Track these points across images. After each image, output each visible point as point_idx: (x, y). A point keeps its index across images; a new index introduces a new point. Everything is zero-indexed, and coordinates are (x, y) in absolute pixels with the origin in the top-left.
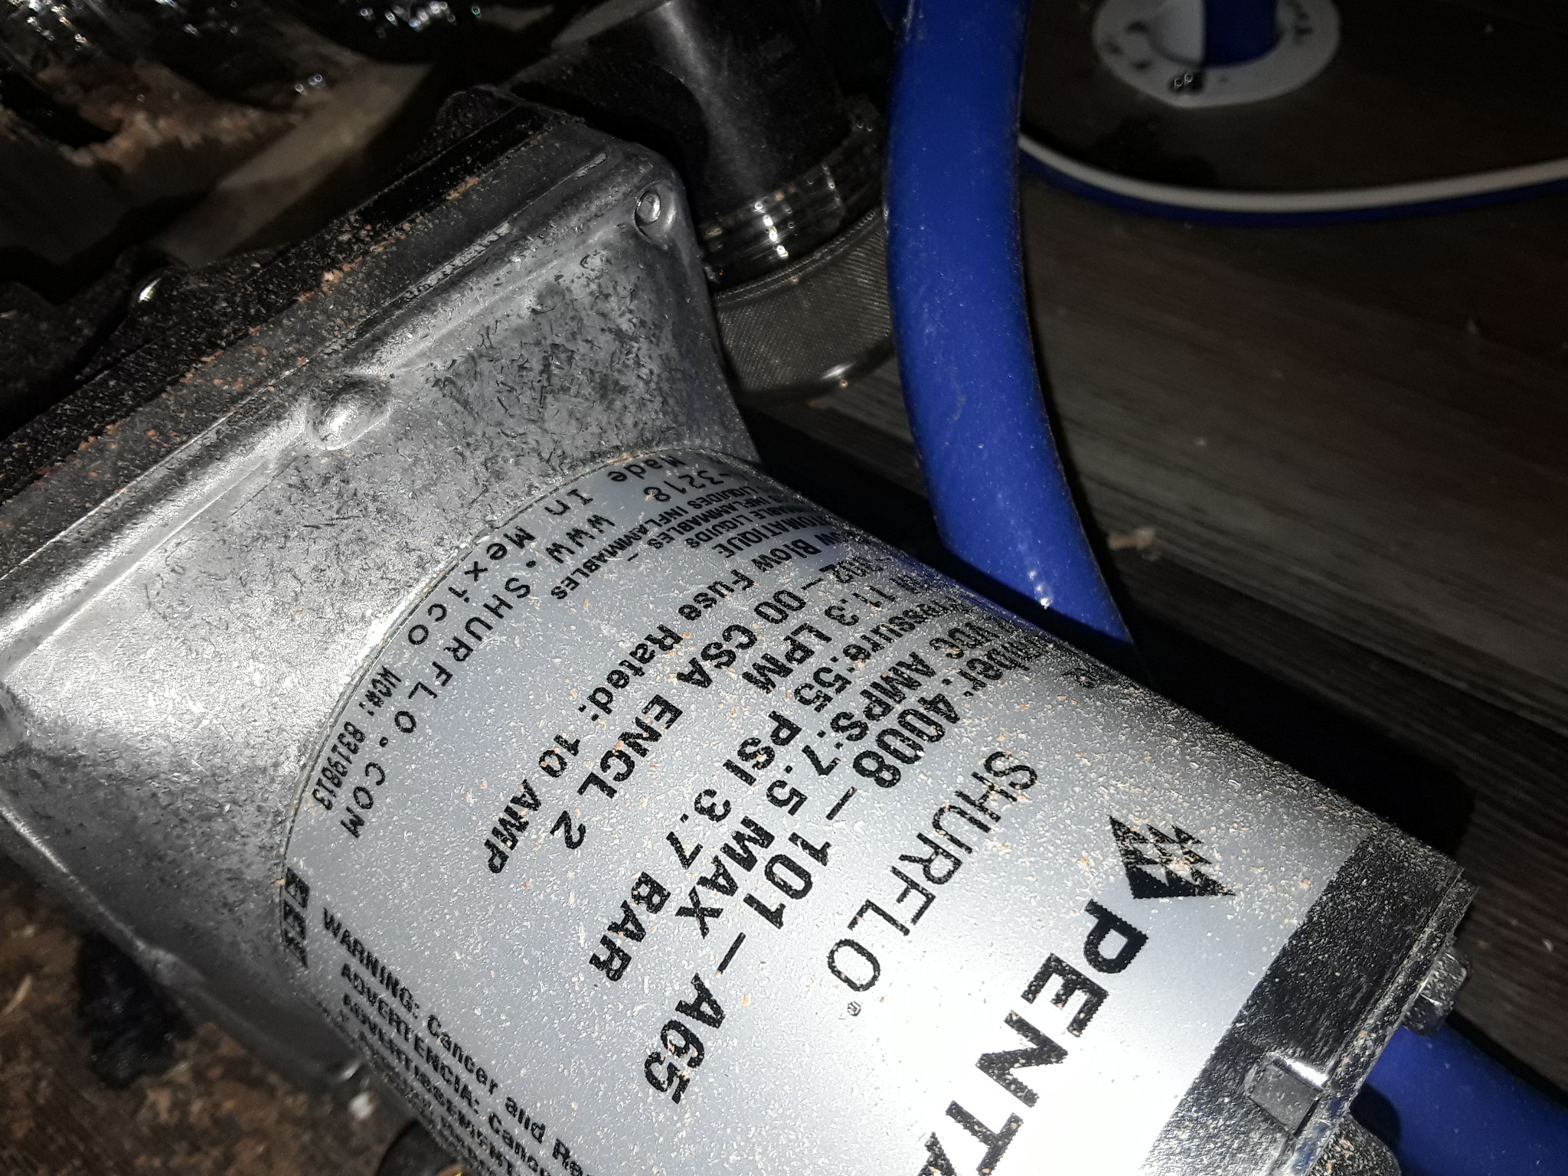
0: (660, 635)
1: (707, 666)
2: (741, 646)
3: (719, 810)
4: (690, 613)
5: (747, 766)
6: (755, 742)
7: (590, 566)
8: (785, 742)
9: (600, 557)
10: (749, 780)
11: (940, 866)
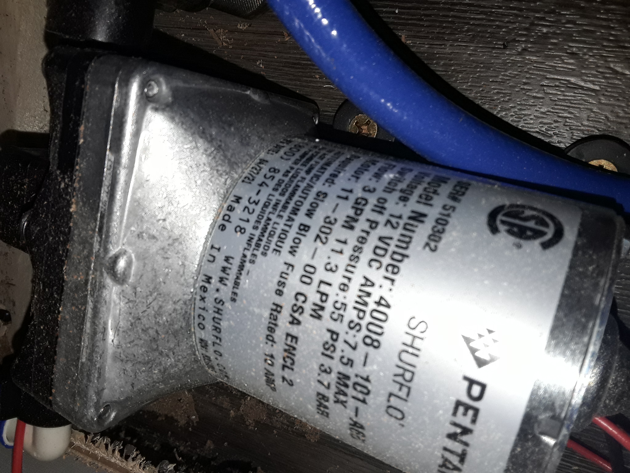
0: (274, 307)
1: (296, 315)
2: (304, 302)
3: (328, 370)
4: (279, 293)
5: (328, 353)
6: (327, 343)
7: (236, 284)
8: (336, 340)
9: (238, 278)
10: (332, 358)
11: (408, 376)
